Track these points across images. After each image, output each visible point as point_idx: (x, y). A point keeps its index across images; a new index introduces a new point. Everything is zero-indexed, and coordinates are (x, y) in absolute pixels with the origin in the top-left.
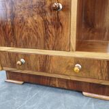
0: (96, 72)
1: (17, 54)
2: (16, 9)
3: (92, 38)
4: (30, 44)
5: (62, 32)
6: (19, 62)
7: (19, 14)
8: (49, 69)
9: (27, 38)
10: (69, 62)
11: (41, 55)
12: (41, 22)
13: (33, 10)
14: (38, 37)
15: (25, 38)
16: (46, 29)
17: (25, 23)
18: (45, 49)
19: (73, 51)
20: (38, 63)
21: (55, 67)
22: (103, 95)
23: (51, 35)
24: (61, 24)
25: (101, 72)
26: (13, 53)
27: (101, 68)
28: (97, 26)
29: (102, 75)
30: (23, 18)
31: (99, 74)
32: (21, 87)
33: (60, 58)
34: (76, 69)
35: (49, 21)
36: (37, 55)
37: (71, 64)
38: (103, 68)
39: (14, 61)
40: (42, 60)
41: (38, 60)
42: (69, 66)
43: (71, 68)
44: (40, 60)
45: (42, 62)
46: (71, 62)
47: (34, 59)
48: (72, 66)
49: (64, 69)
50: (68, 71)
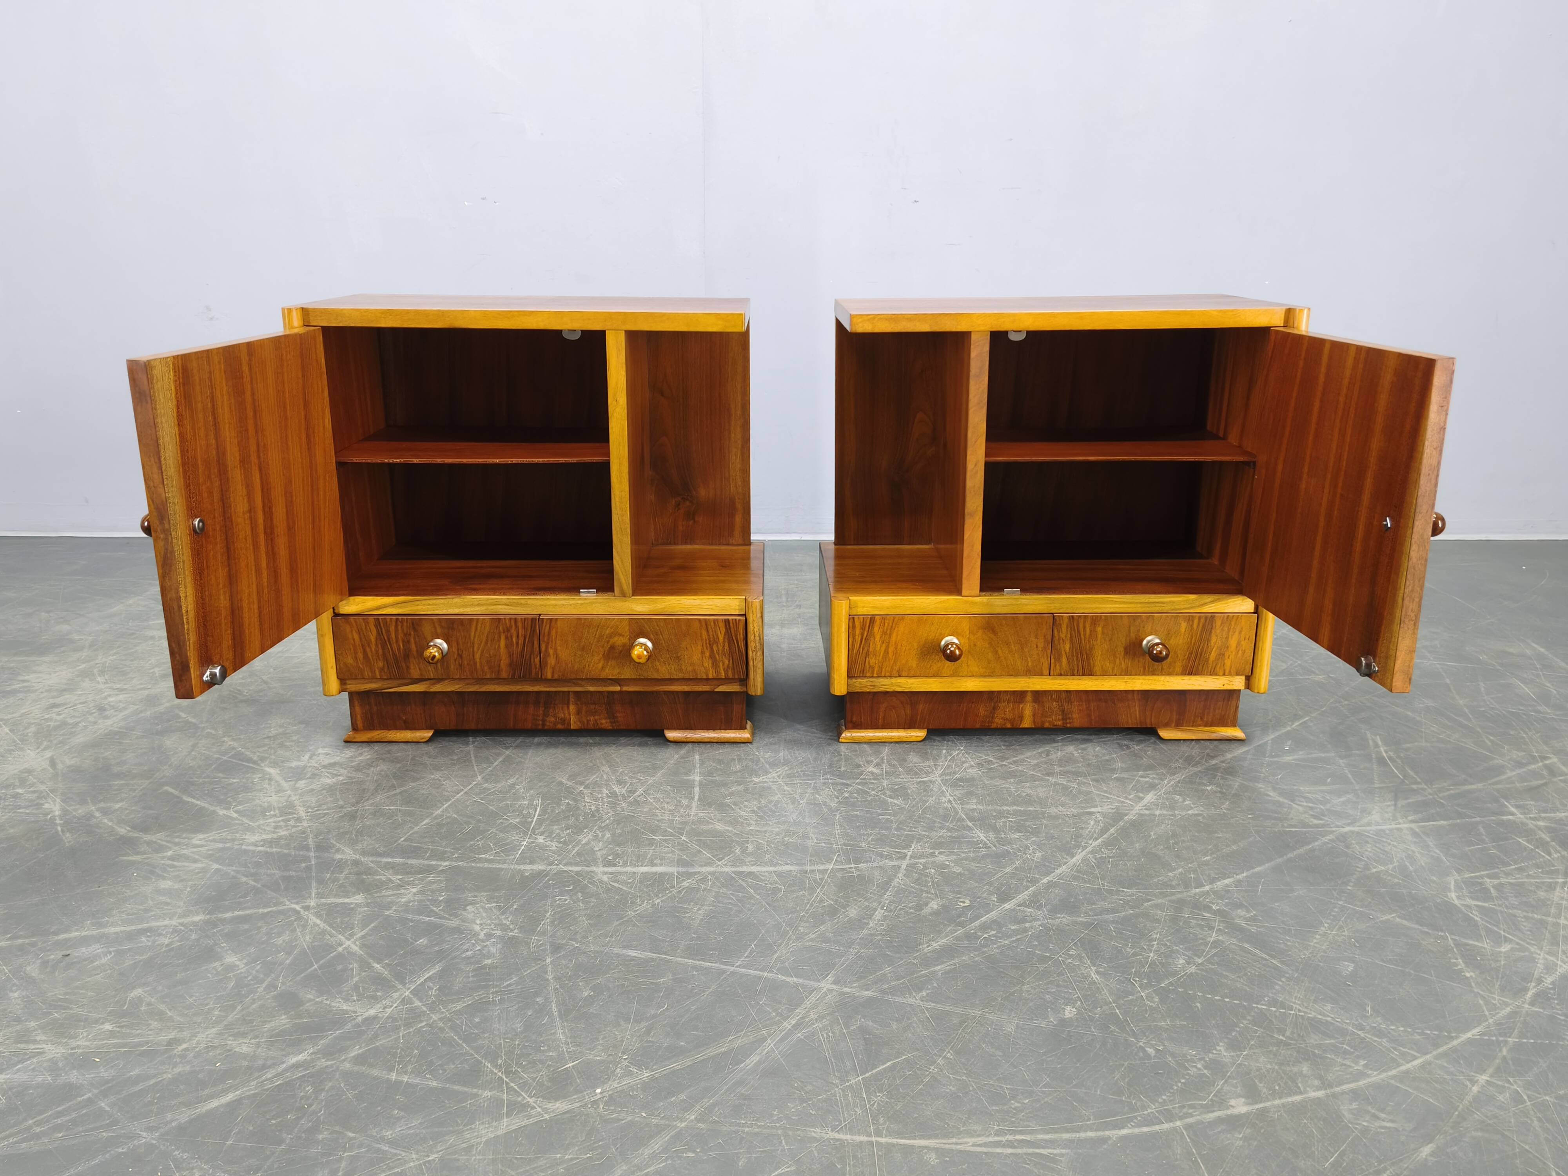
0: (696, 657)
1: (415, 622)
3: (688, 538)
8: (542, 665)
10: (611, 636)
11: (515, 620)
19: (624, 595)
20: (503, 650)
21: (565, 654)
25: (712, 656)
26: (400, 619)
27: (712, 642)
28: (703, 493)
29: (715, 664)
31: (708, 664)
32: (430, 748)
33: (581, 624)
34: (637, 651)
36: (497, 621)
37: (619, 641)
38: (716, 642)
39: (399, 649)
40: (518, 636)
41: (503, 637)
42: (612, 648)
43: (621, 652)
44: (512, 637)
45: (517, 643)
46: (620, 635)
47: (487, 637)
48: (624, 645)
49: (596, 658)
50: (609, 664)
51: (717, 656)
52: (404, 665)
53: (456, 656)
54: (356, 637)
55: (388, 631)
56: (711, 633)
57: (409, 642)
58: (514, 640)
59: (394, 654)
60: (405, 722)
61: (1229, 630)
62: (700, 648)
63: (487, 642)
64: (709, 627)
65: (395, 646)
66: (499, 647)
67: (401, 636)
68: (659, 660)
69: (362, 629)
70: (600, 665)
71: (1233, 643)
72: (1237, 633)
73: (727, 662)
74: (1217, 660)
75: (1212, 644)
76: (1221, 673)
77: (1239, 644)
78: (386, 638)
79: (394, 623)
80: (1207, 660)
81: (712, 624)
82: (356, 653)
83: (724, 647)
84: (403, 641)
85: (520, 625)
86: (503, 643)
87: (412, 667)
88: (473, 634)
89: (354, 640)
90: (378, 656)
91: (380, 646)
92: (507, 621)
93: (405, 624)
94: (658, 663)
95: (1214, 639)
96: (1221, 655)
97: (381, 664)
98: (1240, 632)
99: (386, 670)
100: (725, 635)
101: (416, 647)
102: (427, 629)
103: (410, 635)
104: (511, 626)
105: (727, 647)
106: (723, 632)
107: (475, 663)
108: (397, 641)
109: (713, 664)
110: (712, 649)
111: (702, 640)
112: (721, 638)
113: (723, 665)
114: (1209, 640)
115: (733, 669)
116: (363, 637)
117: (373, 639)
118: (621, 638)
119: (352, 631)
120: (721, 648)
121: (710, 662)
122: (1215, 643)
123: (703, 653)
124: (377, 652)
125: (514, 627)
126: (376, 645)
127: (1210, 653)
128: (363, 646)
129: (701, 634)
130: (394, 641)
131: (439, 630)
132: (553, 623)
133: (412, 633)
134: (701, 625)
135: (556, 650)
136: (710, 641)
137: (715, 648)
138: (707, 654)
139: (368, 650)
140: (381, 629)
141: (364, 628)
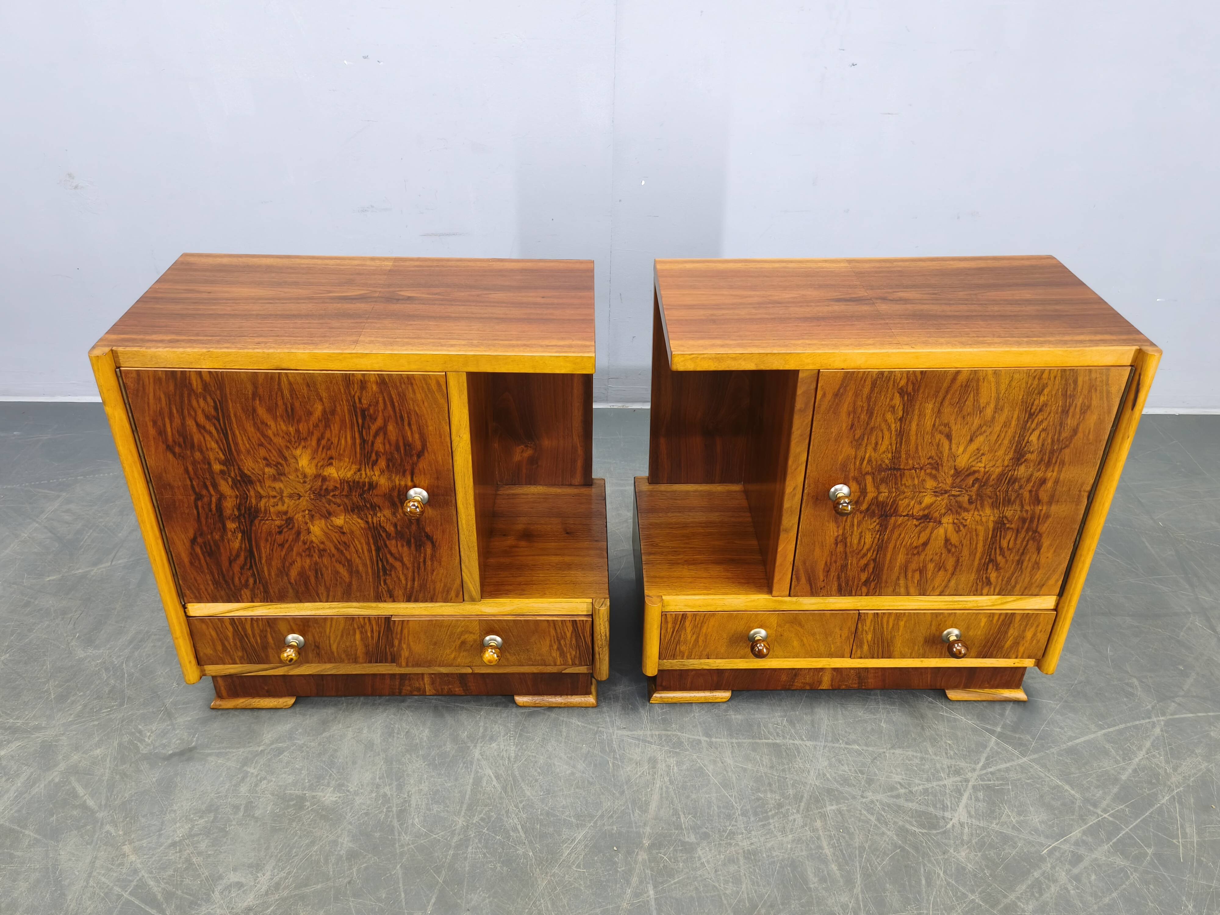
0: (545, 649)
1: (271, 622)
2: (260, 497)
4: (322, 590)
5: (433, 557)
6: (290, 653)
7: (272, 509)
8: (398, 653)
9: (312, 575)
10: (464, 633)
11: (369, 618)
12: (358, 533)
13: (329, 502)
14: (352, 570)
15: (302, 574)
16: (378, 550)
17: (298, 533)
18: (378, 598)
19: (472, 599)
20: (358, 642)
21: (418, 649)
22: (572, 694)
23: (398, 564)
24: (429, 538)
25: (560, 649)
26: (254, 620)
27: (560, 638)
29: (562, 654)
30: (290, 521)
31: (555, 654)
35: (390, 529)
36: (351, 619)
37: (470, 637)
38: (564, 638)
39: (257, 643)
40: (372, 631)
41: (358, 632)
42: (463, 643)
43: (472, 646)
44: (366, 632)
45: (372, 637)
46: (471, 633)
47: (342, 632)
48: (475, 641)
49: (448, 651)
50: (461, 654)
51: (565, 649)
52: (263, 655)
53: (313, 647)
54: (213, 633)
55: (244, 629)
56: (559, 631)
57: (265, 636)
58: (369, 634)
59: (252, 646)
60: (267, 691)
61: (1027, 625)
62: (548, 642)
63: (342, 636)
64: (557, 626)
65: (252, 640)
66: (355, 640)
67: (257, 631)
68: (509, 652)
69: (218, 628)
70: (453, 656)
71: (1029, 634)
72: (1034, 627)
73: (574, 653)
74: (1011, 647)
75: (1009, 635)
76: (1014, 656)
77: (1035, 635)
78: (243, 633)
79: (249, 622)
80: (1003, 647)
81: (560, 624)
82: (214, 645)
83: (571, 641)
84: (260, 636)
85: (374, 623)
86: (358, 636)
87: (271, 655)
88: (328, 631)
89: (211, 635)
90: (237, 648)
91: (238, 641)
92: (361, 620)
93: (260, 623)
94: (508, 655)
95: (1011, 632)
96: (1016, 644)
97: (240, 654)
98: (1038, 626)
99: (245, 658)
100: (572, 632)
101: (273, 640)
102: (283, 627)
103: (266, 631)
104: (365, 624)
105: (574, 641)
106: (570, 631)
107: (332, 653)
108: (254, 636)
109: (560, 655)
110: (560, 643)
111: (550, 636)
112: (569, 635)
113: (571, 655)
114: (1006, 632)
115: (580, 658)
116: (219, 633)
117: (230, 634)
118: (472, 635)
119: (208, 628)
120: (568, 642)
121: (558, 653)
122: (1012, 635)
123: (551, 646)
124: (235, 645)
125: (368, 624)
126: (234, 639)
127: (1006, 642)
128: (221, 640)
129: (549, 631)
130: (251, 636)
131: (294, 627)
132: (405, 623)
133: (269, 630)
134: (549, 625)
135: (409, 645)
136: (557, 637)
137: (562, 642)
138: (555, 647)
139: (226, 643)
140: (237, 627)
141: (220, 626)
